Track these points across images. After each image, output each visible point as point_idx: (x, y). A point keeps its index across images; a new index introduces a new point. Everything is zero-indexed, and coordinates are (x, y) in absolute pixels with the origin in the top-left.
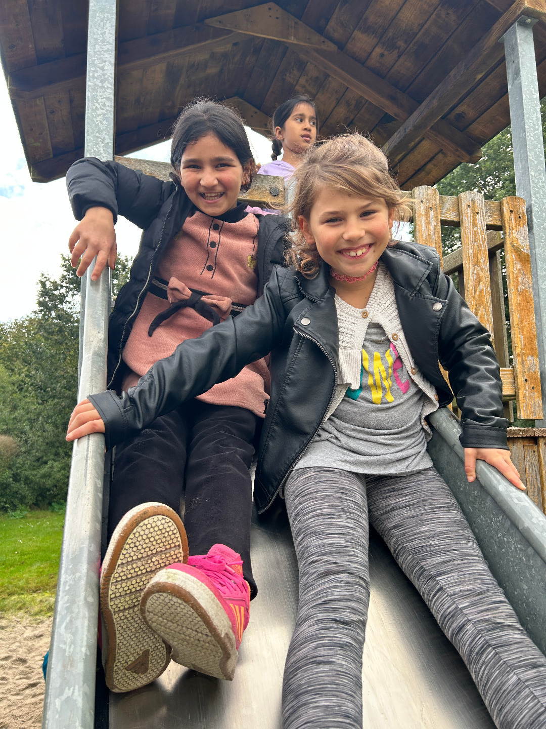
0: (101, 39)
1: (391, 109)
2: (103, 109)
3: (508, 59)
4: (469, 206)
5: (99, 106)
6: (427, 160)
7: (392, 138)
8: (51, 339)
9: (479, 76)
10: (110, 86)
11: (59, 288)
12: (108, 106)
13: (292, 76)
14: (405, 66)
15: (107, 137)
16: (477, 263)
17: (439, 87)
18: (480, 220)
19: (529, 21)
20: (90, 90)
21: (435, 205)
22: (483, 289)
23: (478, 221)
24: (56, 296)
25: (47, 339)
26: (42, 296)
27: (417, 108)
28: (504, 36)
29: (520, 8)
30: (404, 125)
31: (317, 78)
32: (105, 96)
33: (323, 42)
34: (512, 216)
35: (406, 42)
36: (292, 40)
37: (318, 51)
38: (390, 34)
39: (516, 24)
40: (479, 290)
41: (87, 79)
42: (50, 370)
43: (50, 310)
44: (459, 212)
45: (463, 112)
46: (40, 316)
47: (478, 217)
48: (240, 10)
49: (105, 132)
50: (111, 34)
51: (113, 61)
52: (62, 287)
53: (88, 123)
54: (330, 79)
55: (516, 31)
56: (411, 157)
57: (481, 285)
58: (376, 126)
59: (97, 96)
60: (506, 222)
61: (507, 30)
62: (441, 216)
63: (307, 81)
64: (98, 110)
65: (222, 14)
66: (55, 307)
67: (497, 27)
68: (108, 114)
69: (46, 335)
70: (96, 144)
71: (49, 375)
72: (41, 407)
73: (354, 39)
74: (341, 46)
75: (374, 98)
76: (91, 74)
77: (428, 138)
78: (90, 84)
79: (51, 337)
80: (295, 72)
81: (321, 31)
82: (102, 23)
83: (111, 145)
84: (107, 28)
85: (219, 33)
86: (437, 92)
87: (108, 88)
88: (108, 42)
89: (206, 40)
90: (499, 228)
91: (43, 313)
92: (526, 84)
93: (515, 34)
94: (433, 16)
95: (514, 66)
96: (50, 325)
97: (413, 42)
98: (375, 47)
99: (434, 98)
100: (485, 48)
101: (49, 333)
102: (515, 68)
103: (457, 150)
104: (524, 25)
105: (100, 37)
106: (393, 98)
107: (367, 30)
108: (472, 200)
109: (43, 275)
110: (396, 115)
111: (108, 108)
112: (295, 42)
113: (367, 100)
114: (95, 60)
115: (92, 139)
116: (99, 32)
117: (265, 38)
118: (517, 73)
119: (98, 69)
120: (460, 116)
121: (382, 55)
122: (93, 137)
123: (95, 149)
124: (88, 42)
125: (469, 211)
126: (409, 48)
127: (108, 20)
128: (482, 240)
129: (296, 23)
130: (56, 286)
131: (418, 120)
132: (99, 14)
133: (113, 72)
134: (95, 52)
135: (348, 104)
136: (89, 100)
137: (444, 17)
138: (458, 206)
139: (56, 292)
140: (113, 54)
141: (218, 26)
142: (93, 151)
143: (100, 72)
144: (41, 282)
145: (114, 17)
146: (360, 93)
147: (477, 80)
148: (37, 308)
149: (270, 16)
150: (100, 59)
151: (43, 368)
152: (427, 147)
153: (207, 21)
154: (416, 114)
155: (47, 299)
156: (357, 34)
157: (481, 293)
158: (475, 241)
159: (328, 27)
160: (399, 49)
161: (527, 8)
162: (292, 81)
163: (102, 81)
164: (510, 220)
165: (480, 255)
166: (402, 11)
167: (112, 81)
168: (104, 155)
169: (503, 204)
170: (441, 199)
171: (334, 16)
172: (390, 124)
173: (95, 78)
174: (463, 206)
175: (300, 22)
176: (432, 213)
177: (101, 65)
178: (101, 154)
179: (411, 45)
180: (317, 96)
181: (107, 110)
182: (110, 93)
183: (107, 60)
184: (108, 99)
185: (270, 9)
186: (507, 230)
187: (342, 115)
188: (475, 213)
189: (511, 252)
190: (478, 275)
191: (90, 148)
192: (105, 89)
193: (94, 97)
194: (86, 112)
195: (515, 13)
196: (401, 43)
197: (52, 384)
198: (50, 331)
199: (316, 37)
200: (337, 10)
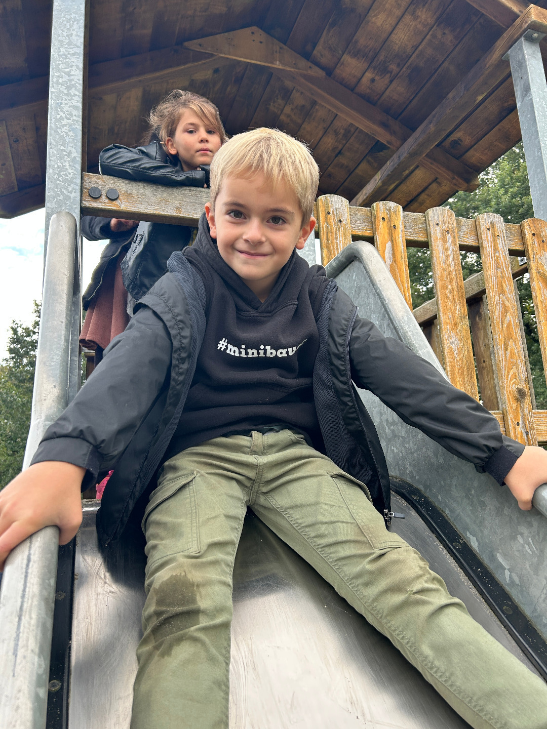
0: (67, 41)
1: (383, 136)
2: (69, 119)
3: (515, 75)
4: (489, 229)
5: (64, 116)
6: (420, 190)
7: (384, 168)
8: (22, 386)
9: (480, 98)
10: (77, 93)
11: (32, 334)
12: (75, 115)
13: (277, 106)
14: (397, 91)
15: (73, 150)
16: (502, 292)
17: (436, 110)
18: (501, 245)
19: (536, 35)
20: (54, 98)
21: (452, 228)
22: (510, 321)
23: (500, 246)
24: (28, 342)
25: (18, 387)
26: (13, 342)
27: (411, 135)
28: (509, 52)
29: (526, 22)
30: (398, 153)
31: (303, 106)
32: (71, 104)
33: (310, 67)
34: (535, 239)
35: (398, 65)
36: (278, 65)
37: (306, 77)
38: (382, 57)
39: (523, 39)
40: (506, 322)
41: (50, 85)
42: (21, 419)
43: (21, 357)
44: (478, 237)
45: (459, 139)
46: (12, 363)
47: (499, 241)
48: (221, 33)
49: (71, 145)
50: (78, 36)
51: (81, 65)
52: (34, 333)
53: (51, 134)
54: (317, 107)
55: (522, 46)
56: (403, 187)
57: (508, 316)
58: (366, 155)
59: (61, 103)
60: (529, 246)
61: (511, 46)
62: (459, 241)
63: (292, 110)
64: (63, 120)
65: (202, 37)
66: (27, 353)
67: (500, 43)
68: (75, 125)
69: (16, 382)
70: (61, 158)
71: (20, 424)
72: (12, 458)
73: (342, 64)
74: (329, 72)
75: (365, 125)
76: (55, 80)
77: (423, 166)
78: (53, 90)
79: (23, 384)
80: (280, 101)
81: (307, 56)
82: (68, 24)
83: (79, 159)
84: (73, 30)
85: (199, 56)
86: (434, 116)
87: (75, 95)
88: (75, 45)
89: (185, 64)
90: (522, 253)
91: (14, 360)
92: (538, 100)
93: (521, 49)
94: (428, 37)
95: (522, 83)
96: (21, 372)
97: (406, 66)
98: (366, 71)
99: (430, 123)
100: (487, 66)
101: (20, 381)
102: (524, 84)
103: (454, 178)
104: (530, 39)
105: (66, 39)
106: (384, 125)
107: (356, 54)
108: (491, 222)
109: (14, 322)
110: (388, 142)
111: (75, 118)
112: (281, 67)
113: (358, 128)
114: (59, 64)
115: (55, 152)
116: (65, 34)
117: (248, 63)
118: (527, 89)
119: (63, 74)
120: (456, 143)
121: (373, 80)
122: (57, 150)
123: (59, 164)
124: (52, 44)
125: (489, 235)
126: (401, 72)
127: (75, 21)
128: (505, 266)
129: (281, 48)
130: (28, 332)
131: (413, 147)
132: (65, 14)
133: (81, 78)
134: (59, 55)
135: (336, 133)
136: (52, 109)
137: (440, 37)
138: (476, 228)
139: (28, 339)
140: (82, 58)
141: (198, 49)
142: (56, 166)
143: (66, 78)
144: (12, 328)
145: (83, 18)
146: (350, 121)
147: (477, 101)
148: (8, 355)
149: (254, 41)
150: (65, 63)
151: (13, 418)
152: (420, 176)
153: (186, 44)
154: (410, 140)
155: (19, 346)
156: (347, 58)
157: (509, 325)
158: (498, 268)
159: (315, 52)
160: (391, 73)
161: (535, 22)
162: (276, 110)
163: (68, 88)
164: (533, 244)
165: (505, 282)
166: (395, 32)
167: (80, 87)
168: (70, 171)
169: (524, 227)
170: (458, 221)
171: (322, 40)
172: (381, 153)
173: (60, 84)
174: (482, 229)
175: (285, 47)
176: (449, 237)
177: (67, 70)
178: (67, 169)
179: (404, 69)
180: (303, 126)
181: (73, 120)
182: (78, 102)
183: (74, 64)
184: (75, 107)
185: (253, 33)
186: (531, 256)
187: (330, 145)
188: (495, 237)
189: (538, 279)
190: (504, 305)
191: (53, 163)
192: (71, 96)
193: (59, 105)
194: (49, 121)
195: (521, 27)
196: (393, 67)
197: (23, 434)
198: (21, 378)
199: (303, 63)
200: (325, 33)
